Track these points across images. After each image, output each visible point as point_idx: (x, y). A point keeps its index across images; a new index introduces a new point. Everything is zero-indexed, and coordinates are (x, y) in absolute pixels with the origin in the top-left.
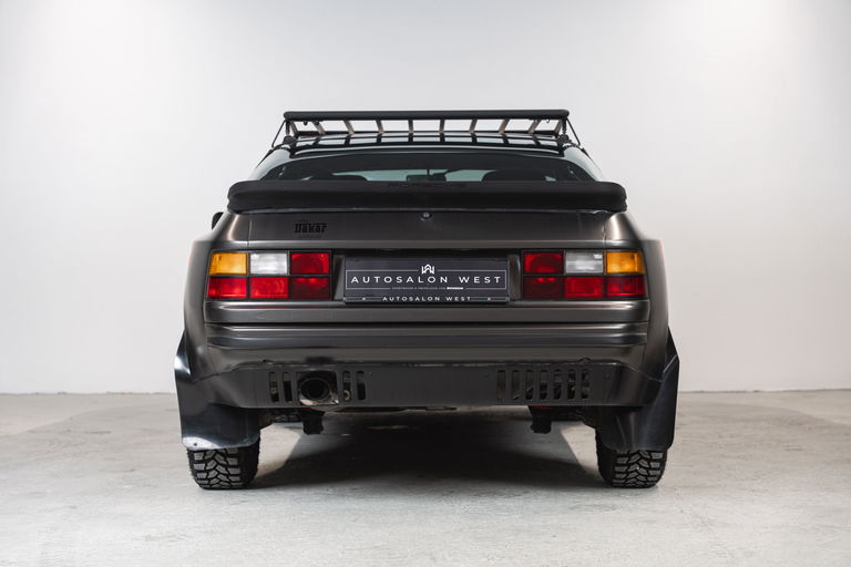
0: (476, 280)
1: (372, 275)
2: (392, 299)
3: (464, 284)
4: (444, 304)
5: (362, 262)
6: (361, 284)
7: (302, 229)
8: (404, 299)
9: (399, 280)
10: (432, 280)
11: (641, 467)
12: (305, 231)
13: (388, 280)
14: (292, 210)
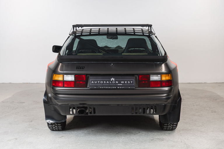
0: (126, 82)
1: (97, 81)
2: (103, 88)
3: (122, 84)
4: (117, 89)
5: (95, 77)
6: (94, 83)
7: (78, 68)
8: (106, 88)
9: (105, 82)
10: (114, 82)
11: (171, 126)
12: (79, 69)
13: (102, 82)
14: (75, 62)
